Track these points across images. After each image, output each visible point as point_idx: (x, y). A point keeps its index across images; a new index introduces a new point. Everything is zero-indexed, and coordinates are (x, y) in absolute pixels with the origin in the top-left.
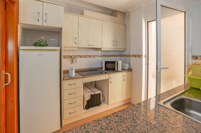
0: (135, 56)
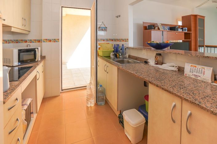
0: (50, 41)
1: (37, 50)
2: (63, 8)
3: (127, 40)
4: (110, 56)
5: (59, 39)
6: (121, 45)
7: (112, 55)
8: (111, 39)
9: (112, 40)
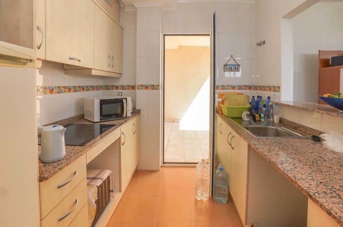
0: (147, 87)
1: (124, 100)
2: (166, 37)
3: (277, 89)
4: (241, 118)
5: (159, 86)
6: (265, 98)
7: (245, 116)
8: (248, 86)
9: (250, 88)
